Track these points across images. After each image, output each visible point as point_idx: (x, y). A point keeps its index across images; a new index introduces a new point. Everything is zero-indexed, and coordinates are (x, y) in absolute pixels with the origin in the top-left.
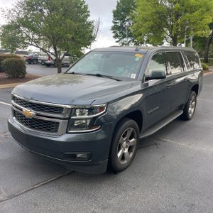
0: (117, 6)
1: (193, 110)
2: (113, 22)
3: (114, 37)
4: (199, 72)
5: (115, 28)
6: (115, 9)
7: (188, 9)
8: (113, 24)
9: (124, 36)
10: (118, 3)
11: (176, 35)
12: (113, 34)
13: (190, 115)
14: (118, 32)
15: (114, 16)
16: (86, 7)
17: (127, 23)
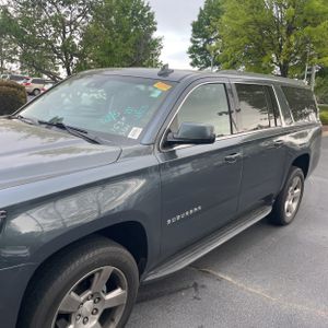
0: (200, 16)
1: (294, 206)
2: (191, 40)
3: (192, 64)
4: (314, 129)
5: (193, 51)
6: (196, 20)
7: (310, 19)
8: (191, 44)
9: (208, 65)
10: (201, 11)
11: (286, 62)
12: (191, 60)
13: (289, 215)
14: (198, 57)
15: (194, 31)
16: (151, 16)
17: (214, 44)
